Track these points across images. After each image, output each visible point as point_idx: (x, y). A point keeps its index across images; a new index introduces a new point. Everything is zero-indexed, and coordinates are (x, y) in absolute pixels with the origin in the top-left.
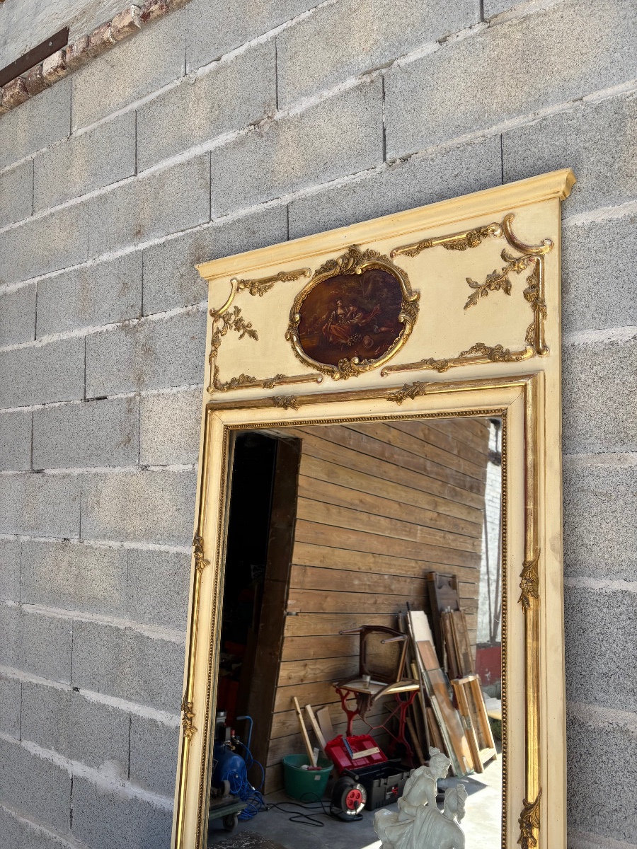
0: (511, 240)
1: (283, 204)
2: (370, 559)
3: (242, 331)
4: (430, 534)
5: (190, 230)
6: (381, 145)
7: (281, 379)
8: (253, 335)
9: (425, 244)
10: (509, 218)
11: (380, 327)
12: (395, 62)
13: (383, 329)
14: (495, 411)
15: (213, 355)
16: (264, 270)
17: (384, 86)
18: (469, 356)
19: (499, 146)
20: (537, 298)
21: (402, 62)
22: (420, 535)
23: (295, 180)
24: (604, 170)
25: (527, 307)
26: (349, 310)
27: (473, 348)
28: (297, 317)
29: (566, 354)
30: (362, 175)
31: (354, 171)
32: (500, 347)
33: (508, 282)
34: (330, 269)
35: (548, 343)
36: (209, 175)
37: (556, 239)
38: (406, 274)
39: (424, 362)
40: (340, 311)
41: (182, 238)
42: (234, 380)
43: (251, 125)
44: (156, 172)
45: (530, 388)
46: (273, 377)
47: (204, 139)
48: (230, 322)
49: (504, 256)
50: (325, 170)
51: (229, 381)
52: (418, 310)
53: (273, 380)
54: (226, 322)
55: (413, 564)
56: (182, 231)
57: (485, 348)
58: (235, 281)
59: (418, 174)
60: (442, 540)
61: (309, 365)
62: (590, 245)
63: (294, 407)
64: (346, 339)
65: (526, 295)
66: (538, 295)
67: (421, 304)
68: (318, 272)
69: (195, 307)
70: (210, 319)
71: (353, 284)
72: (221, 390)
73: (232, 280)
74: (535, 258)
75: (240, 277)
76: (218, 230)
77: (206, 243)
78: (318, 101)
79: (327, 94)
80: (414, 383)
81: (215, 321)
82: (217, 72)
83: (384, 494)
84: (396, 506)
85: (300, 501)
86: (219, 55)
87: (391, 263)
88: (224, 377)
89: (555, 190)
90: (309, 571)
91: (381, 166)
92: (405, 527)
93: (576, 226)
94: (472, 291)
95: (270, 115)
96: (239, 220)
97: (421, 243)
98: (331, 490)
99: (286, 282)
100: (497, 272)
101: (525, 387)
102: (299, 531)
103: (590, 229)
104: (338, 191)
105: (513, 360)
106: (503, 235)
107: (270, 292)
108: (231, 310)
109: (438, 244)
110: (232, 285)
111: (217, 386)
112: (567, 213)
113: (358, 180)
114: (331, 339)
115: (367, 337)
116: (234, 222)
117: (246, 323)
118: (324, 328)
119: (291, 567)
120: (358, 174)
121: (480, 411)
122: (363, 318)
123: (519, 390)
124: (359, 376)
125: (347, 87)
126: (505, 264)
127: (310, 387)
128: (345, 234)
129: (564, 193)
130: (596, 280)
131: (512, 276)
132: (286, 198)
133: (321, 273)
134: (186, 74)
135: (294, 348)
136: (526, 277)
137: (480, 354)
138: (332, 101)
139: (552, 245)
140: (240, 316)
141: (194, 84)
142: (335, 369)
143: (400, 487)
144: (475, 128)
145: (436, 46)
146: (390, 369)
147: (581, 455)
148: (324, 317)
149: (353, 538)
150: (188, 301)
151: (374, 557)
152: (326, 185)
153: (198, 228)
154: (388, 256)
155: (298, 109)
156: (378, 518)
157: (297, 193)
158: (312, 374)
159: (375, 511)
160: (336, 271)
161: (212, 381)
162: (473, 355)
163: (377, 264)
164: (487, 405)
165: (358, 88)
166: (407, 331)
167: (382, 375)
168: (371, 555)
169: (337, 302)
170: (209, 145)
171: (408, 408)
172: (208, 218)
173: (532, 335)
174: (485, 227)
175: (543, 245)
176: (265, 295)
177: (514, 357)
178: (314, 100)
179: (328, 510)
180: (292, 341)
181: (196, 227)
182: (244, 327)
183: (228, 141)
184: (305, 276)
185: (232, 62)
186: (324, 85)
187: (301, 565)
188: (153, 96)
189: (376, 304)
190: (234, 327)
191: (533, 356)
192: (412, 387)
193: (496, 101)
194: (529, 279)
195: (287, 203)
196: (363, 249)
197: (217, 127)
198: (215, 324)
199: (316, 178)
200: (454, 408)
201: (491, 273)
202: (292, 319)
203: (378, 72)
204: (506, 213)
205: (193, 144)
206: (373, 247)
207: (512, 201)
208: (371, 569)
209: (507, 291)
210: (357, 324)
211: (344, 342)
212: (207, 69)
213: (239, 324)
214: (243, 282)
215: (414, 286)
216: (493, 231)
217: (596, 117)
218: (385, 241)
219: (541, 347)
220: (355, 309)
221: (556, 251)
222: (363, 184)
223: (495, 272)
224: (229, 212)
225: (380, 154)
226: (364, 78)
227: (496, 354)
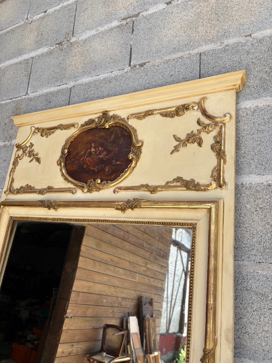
0: (204, 112)
1: (68, 87)
2: (113, 289)
3: (32, 158)
4: (142, 278)
5: (15, 99)
6: (129, 57)
7: (50, 189)
8: (38, 160)
9: (149, 113)
10: (204, 99)
11: (117, 161)
12: (141, 14)
13: (118, 163)
14: (188, 224)
15: (13, 171)
16: (51, 123)
17: (133, 26)
18: (172, 185)
19: (199, 59)
20: (220, 149)
21: (145, 14)
22: (138, 278)
23: (77, 74)
24: (265, 76)
25: (213, 155)
26: (99, 149)
27: (174, 179)
28: (66, 151)
29: (238, 189)
30: (116, 73)
31: (111, 71)
32: (193, 181)
33: (200, 139)
34: (90, 124)
35: (226, 180)
36: (30, 69)
37: (233, 114)
38: (136, 130)
39: (142, 186)
40: (93, 150)
41: (10, 103)
42: (21, 187)
43: (57, 44)
44: (2, 67)
45: (213, 210)
46: (45, 188)
47: (31, 51)
48: (26, 152)
49: (199, 122)
50: (94, 70)
51: (19, 188)
52: (141, 152)
53: (45, 189)
54: (24, 152)
55: (133, 292)
56: (11, 99)
57: (183, 180)
58: (33, 128)
59: (148, 74)
60: (148, 281)
61: (69, 181)
62: (255, 121)
63: (54, 209)
64: (94, 167)
65: (212, 147)
66: (221, 148)
67: (144, 149)
68: (82, 126)
69: (9, 142)
70: (15, 149)
71: (103, 134)
72: (12, 193)
73: (32, 127)
74: (220, 124)
75: (36, 126)
76: (31, 99)
77: (22, 107)
78: (95, 33)
79: (101, 29)
80: (134, 199)
81: (18, 150)
82: (43, 18)
83: (123, 257)
84: (128, 263)
85: (81, 259)
86: (46, 10)
87: (127, 123)
88: (17, 185)
89: (234, 84)
90: (81, 294)
91: (127, 69)
92: (131, 274)
93: (246, 108)
94: (177, 143)
95: (68, 39)
96: (43, 95)
97: (146, 112)
98: (98, 253)
99: (63, 130)
100: (194, 132)
101: (210, 210)
102: (78, 273)
103: (255, 111)
104: (100, 81)
105: (202, 190)
106: (199, 110)
107: (52, 135)
108: (28, 145)
109: (158, 113)
110: (31, 130)
111: (11, 191)
112: (240, 101)
113: (113, 76)
114: (85, 167)
115: (108, 167)
116: (40, 96)
117: (35, 153)
118: (82, 159)
119: (71, 292)
120: (113, 73)
121: (177, 223)
122: (106, 155)
123: (205, 211)
124: (100, 191)
125: (112, 26)
126: (199, 128)
127: (67, 196)
128: (101, 104)
129: (239, 86)
130: (259, 142)
131: (203, 135)
132: (71, 84)
133: (84, 126)
134: (27, 19)
135: (61, 170)
136: (213, 136)
137: (179, 184)
138: (103, 33)
139: (231, 117)
140: (33, 148)
141: (30, 23)
142: (85, 185)
143: (131, 254)
144: (185, 49)
145: (165, 6)
146: (120, 188)
147: (246, 263)
148: (83, 152)
149: (105, 279)
150: (6, 139)
151: (115, 288)
152: (95, 78)
153: (19, 98)
154: (126, 119)
155: (84, 37)
156: (119, 269)
157: (77, 82)
158: (70, 188)
159: (118, 266)
160: (93, 126)
161: (9, 187)
162: (174, 184)
163: (119, 123)
164: (182, 220)
165: (118, 27)
166: (133, 165)
167: (114, 192)
168: (113, 287)
169: (92, 144)
170: (33, 54)
171: (129, 216)
172: (26, 93)
173: (215, 174)
174: (188, 104)
175: (225, 117)
176: (49, 137)
177: (203, 188)
178: (93, 32)
179: (95, 263)
180: (61, 165)
181: (18, 97)
182: (34, 155)
183: (43, 52)
184: (75, 127)
185: (52, 13)
186: (101, 25)
187: (77, 291)
188: (8, 29)
189: (116, 147)
190: (28, 155)
191: (216, 188)
192: (132, 201)
193: (198, 35)
194: (215, 137)
195: (71, 87)
196: (111, 114)
197: (39, 44)
198: (17, 152)
199: (89, 73)
200: (159, 219)
201: (190, 132)
202: (63, 152)
203: (131, 19)
204: (202, 96)
205: (24, 53)
206: (118, 113)
207: (207, 89)
208: (112, 294)
209: (200, 145)
210: (102, 158)
211: (93, 169)
212: (39, 16)
213: (31, 153)
214: (38, 129)
215: (140, 138)
216: (193, 107)
217: (260, 45)
218: (125, 110)
219: (222, 182)
220: (102, 149)
221: (233, 121)
222: (116, 78)
223: (192, 132)
224: (38, 90)
225: (127, 62)
226: (123, 22)
227: (190, 185)
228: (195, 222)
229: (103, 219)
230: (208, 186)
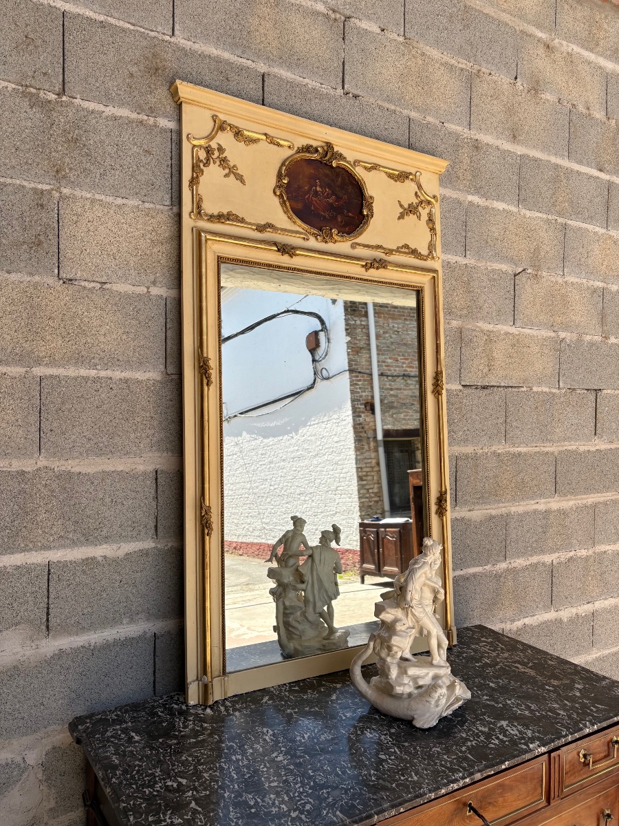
0: (420, 187)
1: (258, 70)
3: (227, 171)
5: (144, 30)
6: (341, 74)
7: (271, 228)
8: (240, 178)
9: (375, 167)
10: (419, 173)
11: (348, 212)
12: (353, 19)
13: (350, 214)
15: (194, 181)
17: (344, 30)
18: (401, 250)
19: (408, 124)
21: (357, 21)
23: (271, 56)
25: (428, 230)
26: (325, 191)
27: (403, 246)
28: (286, 180)
30: (325, 89)
31: (321, 82)
32: (417, 250)
33: (419, 212)
34: (311, 152)
35: (438, 254)
38: (365, 182)
39: (378, 246)
40: (318, 189)
41: (131, 32)
42: (221, 214)
46: (263, 224)
48: (215, 157)
49: (416, 195)
51: (216, 213)
52: (373, 210)
53: (264, 226)
54: (210, 155)
56: (132, 24)
57: (410, 248)
59: (364, 113)
64: (325, 212)
65: (427, 223)
66: (433, 226)
67: (375, 207)
68: (299, 150)
70: (187, 144)
71: (328, 172)
72: (205, 219)
73: (213, 115)
74: (432, 204)
75: (222, 117)
77: (167, 57)
80: (380, 260)
81: (194, 148)
87: (354, 169)
88: (210, 207)
89: (441, 170)
91: (340, 91)
94: (402, 210)
96: (210, 57)
97: (373, 164)
99: (272, 145)
100: (414, 204)
104: (308, 90)
105: (424, 260)
106: (416, 183)
107: (255, 146)
108: (214, 145)
109: (382, 171)
110: (215, 122)
111: (201, 215)
114: (312, 208)
116: (204, 56)
117: (231, 164)
118: (307, 197)
120: (324, 86)
122: (336, 201)
123: (430, 278)
124: (336, 243)
125: (318, 9)
126: (417, 201)
128: (326, 131)
131: (420, 208)
132: (262, 68)
133: (303, 152)
135: (282, 204)
136: (427, 213)
137: (407, 250)
139: (437, 200)
140: (226, 155)
142: (320, 233)
144: (397, 104)
145: (378, 31)
146: (358, 244)
148: (306, 188)
150: (141, 108)
152: (298, 78)
154: (353, 164)
157: (272, 68)
158: (299, 232)
160: (318, 157)
161: (196, 208)
162: (403, 250)
163: (345, 165)
164: (414, 283)
165: (325, 16)
167: (352, 248)
169: (316, 180)
171: (372, 275)
172: (170, 31)
173: (430, 248)
174: (407, 173)
176: (252, 146)
177: (424, 258)
180: (281, 197)
181: (153, 31)
182: (230, 167)
184: (289, 148)
189: (344, 194)
190: (218, 163)
191: (432, 260)
194: (428, 215)
195: (263, 72)
196: (336, 149)
198: (195, 151)
199: (290, 67)
201: (410, 203)
202: (279, 180)
204: (417, 169)
206: (341, 151)
207: (423, 165)
209: (419, 217)
210: (332, 204)
211: (323, 214)
213: (223, 162)
214: (226, 123)
215: (370, 193)
216: (411, 177)
217: (449, 137)
218: (350, 152)
219: (435, 255)
220: (330, 192)
221: (438, 204)
222: (327, 97)
223: (412, 203)
224: (198, 41)
225: (340, 81)
226: (330, 12)
227: (414, 252)
228: (423, 285)
229: (348, 275)
230: (427, 256)
